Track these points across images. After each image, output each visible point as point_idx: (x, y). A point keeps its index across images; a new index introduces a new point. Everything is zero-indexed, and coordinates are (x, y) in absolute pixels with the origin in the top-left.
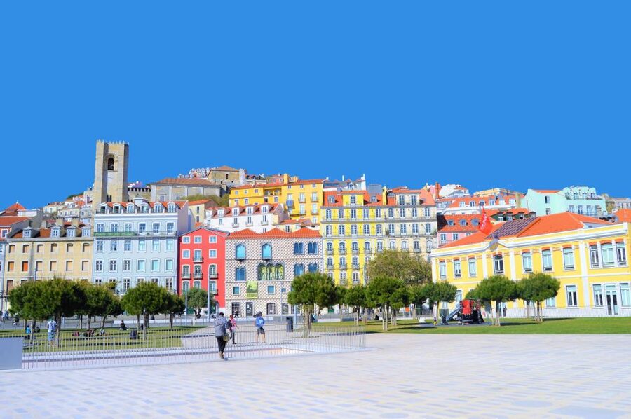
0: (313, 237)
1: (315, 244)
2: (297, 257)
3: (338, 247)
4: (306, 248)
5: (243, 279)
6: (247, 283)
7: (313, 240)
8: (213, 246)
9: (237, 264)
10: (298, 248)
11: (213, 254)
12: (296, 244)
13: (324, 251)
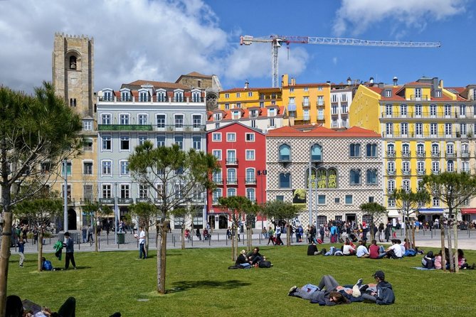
0: (373, 137)
1: (375, 145)
2: (353, 161)
3: (402, 149)
4: (363, 150)
5: (288, 186)
6: (293, 191)
7: (372, 141)
8: (251, 146)
9: (280, 169)
10: (354, 150)
11: (250, 156)
12: (352, 146)
13: (384, 155)
